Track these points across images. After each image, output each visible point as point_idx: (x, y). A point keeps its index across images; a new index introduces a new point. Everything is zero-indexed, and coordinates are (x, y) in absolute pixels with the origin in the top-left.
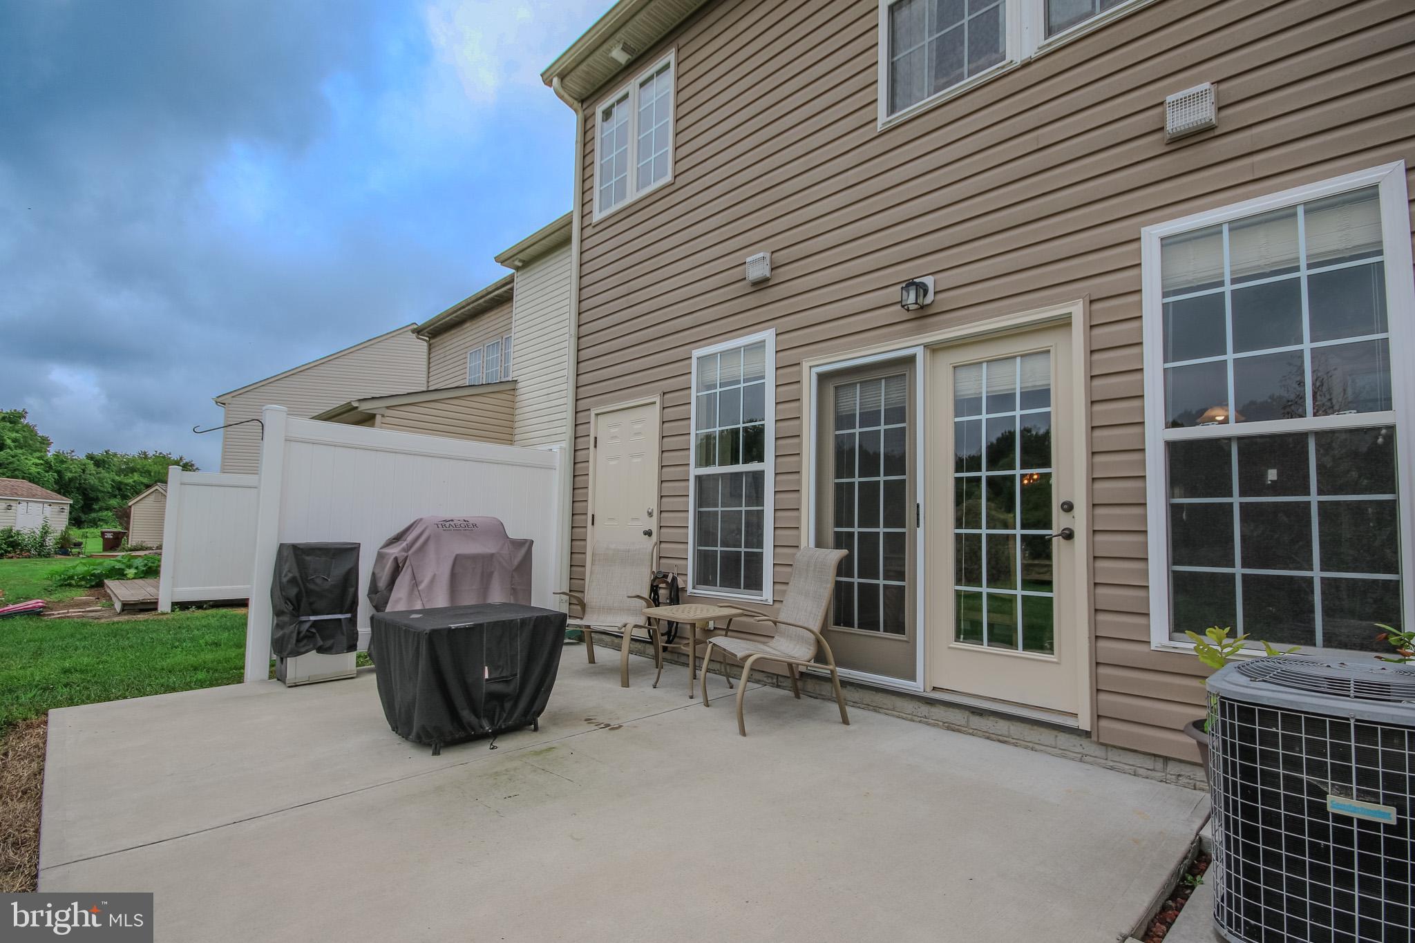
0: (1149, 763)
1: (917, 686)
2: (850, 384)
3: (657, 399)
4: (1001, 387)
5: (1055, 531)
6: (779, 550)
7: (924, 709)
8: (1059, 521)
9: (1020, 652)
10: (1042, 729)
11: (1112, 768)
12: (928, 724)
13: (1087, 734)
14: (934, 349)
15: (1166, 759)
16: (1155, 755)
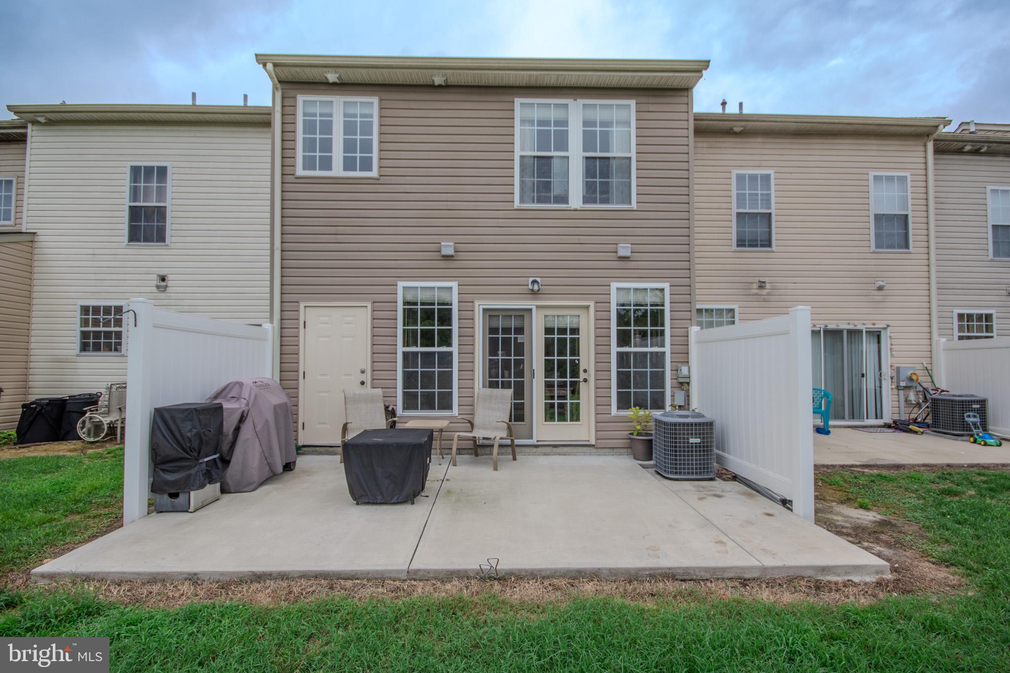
0: (609, 450)
1: (533, 441)
2: (496, 316)
3: (369, 305)
4: (562, 326)
5: (581, 379)
6: (461, 390)
7: (535, 450)
8: (582, 376)
9: (569, 422)
10: (578, 448)
11: (599, 455)
12: (536, 455)
13: (593, 446)
14: (538, 307)
15: (614, 448)
16: (611, 448)
